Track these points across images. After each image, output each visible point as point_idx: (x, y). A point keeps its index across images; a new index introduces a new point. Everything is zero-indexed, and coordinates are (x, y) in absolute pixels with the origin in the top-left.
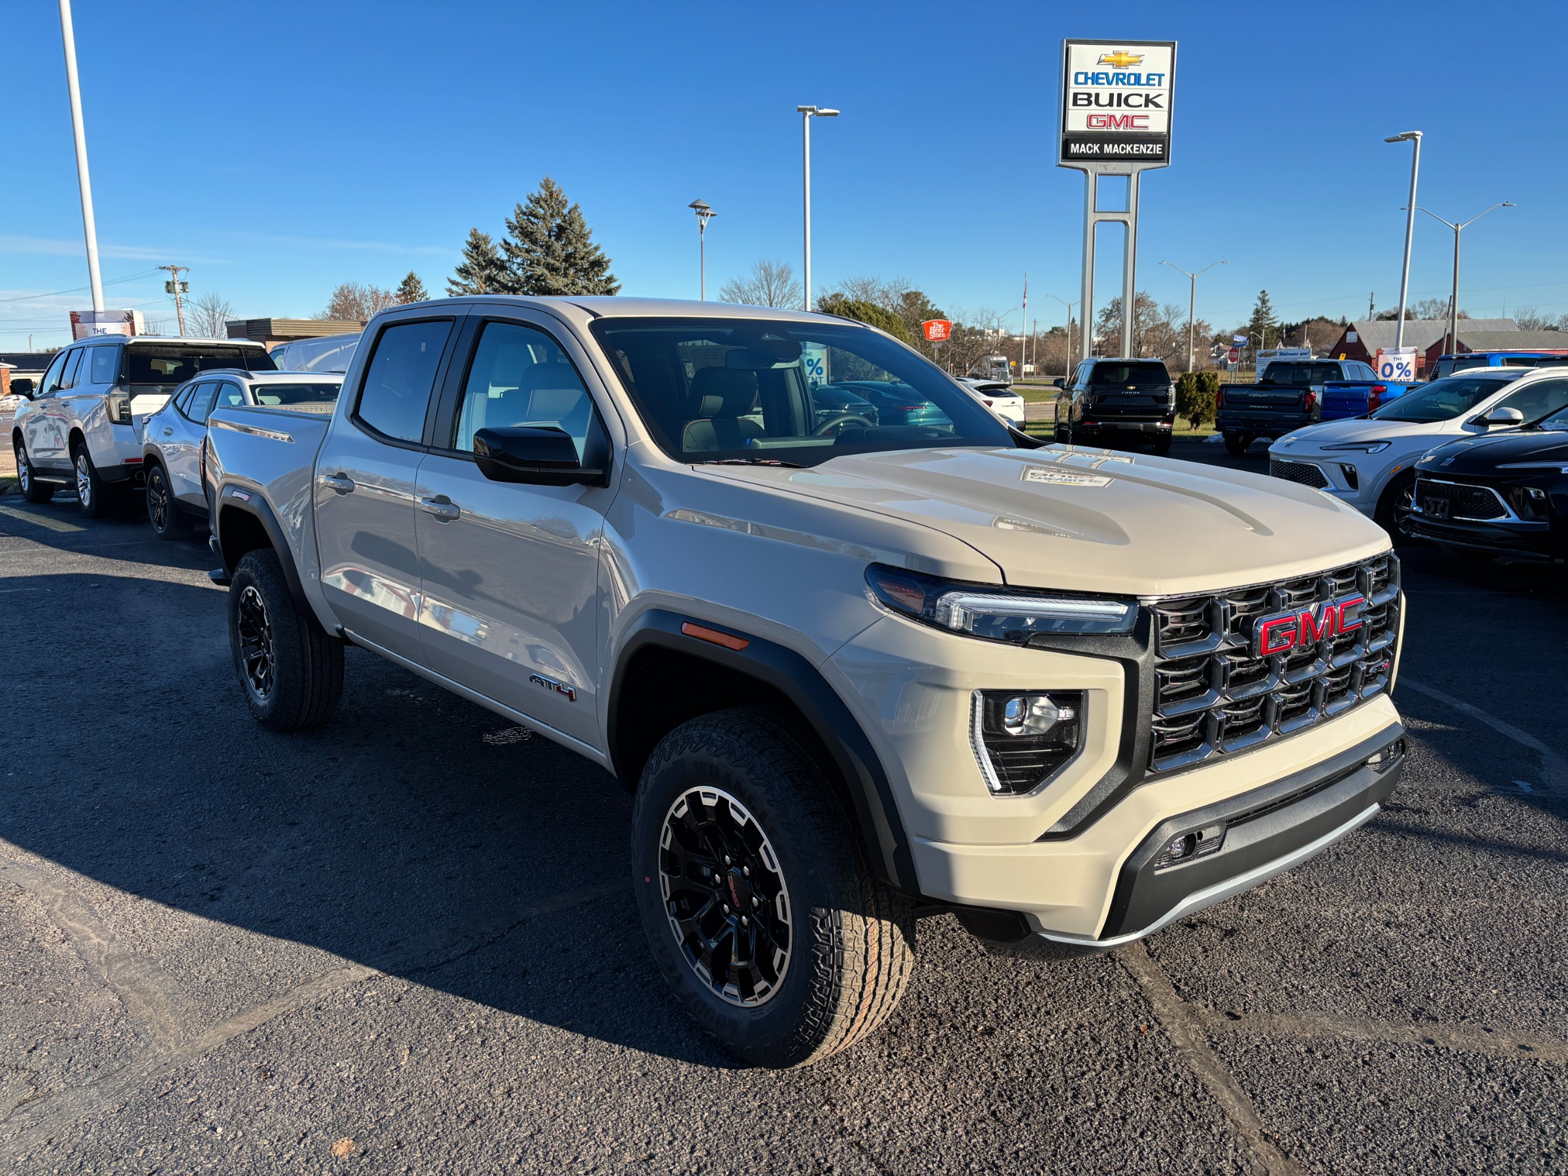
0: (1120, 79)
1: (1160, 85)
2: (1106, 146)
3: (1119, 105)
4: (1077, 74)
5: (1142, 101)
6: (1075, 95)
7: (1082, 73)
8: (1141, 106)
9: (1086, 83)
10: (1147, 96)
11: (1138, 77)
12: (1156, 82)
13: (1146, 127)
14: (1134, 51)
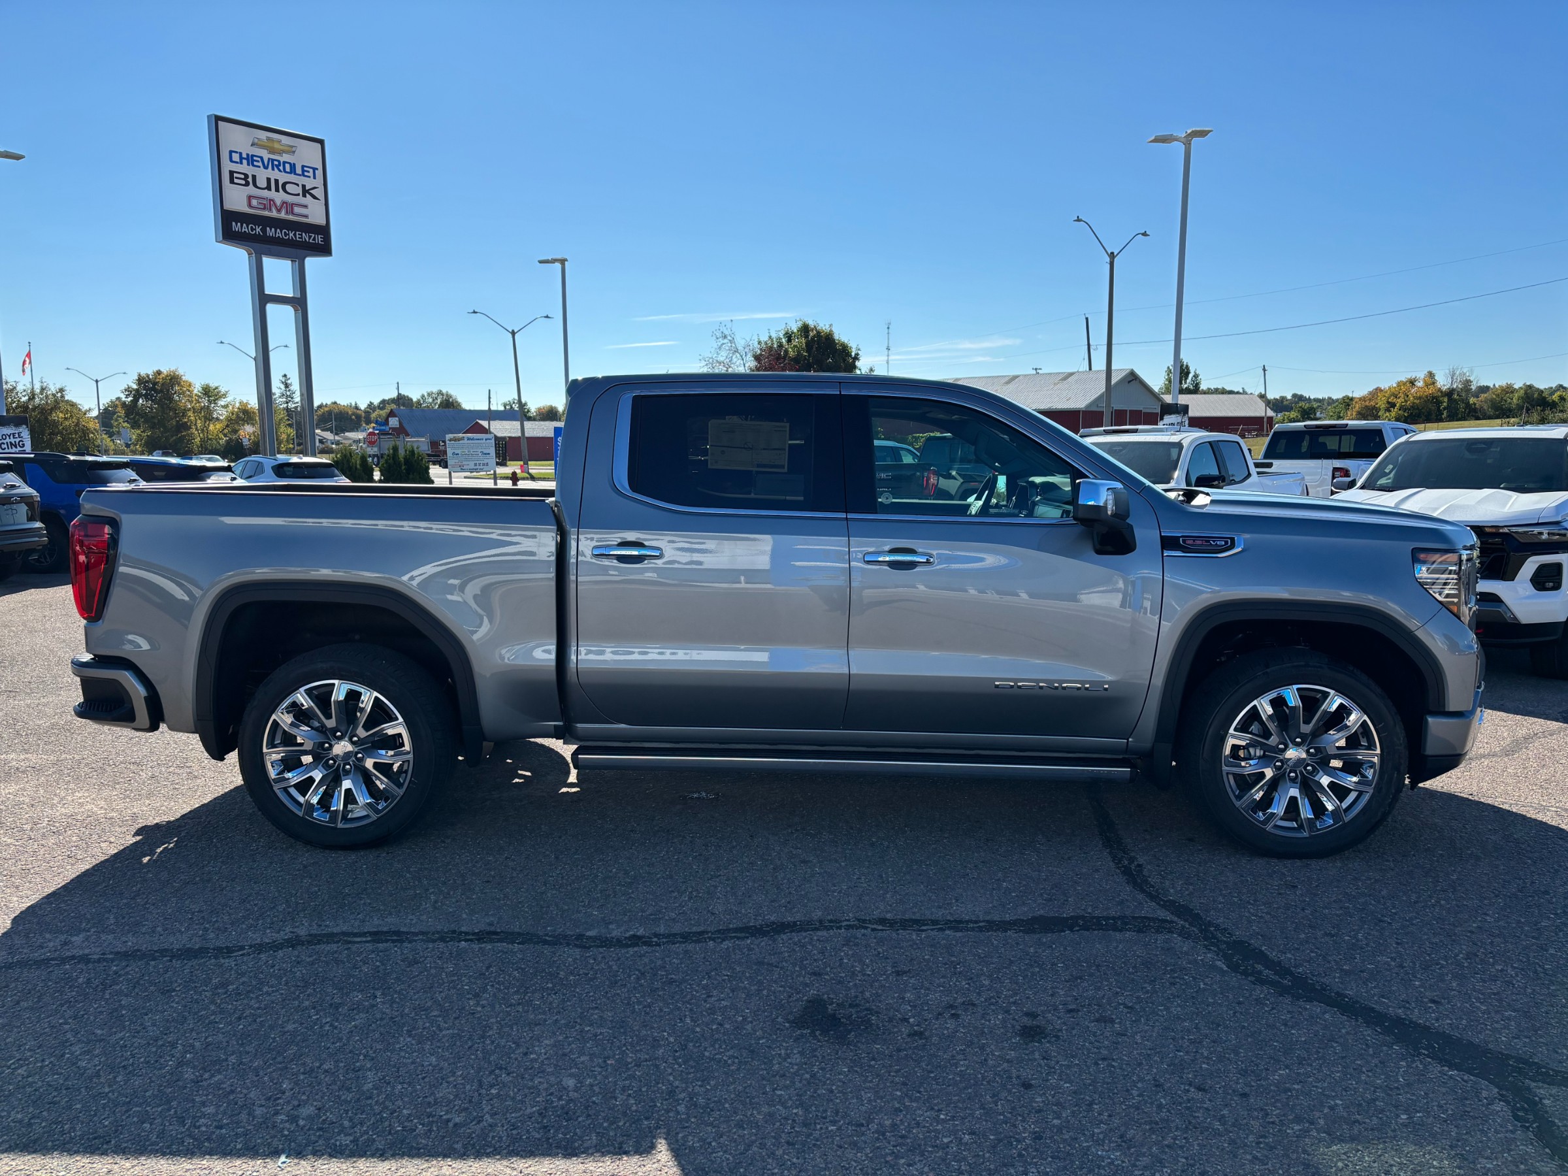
0: (276, 165)
1: (315, 178)
2: (268, 229)
3: (277, 190)
4: (231, 152)
5: (299, 190)
6: (231, 173)
7: (236, 152)
8: (298, 195)
9: (241, 163)
10: (304, 186)
12: (311, 174)
13: (306, 216)
14: (285, 140)
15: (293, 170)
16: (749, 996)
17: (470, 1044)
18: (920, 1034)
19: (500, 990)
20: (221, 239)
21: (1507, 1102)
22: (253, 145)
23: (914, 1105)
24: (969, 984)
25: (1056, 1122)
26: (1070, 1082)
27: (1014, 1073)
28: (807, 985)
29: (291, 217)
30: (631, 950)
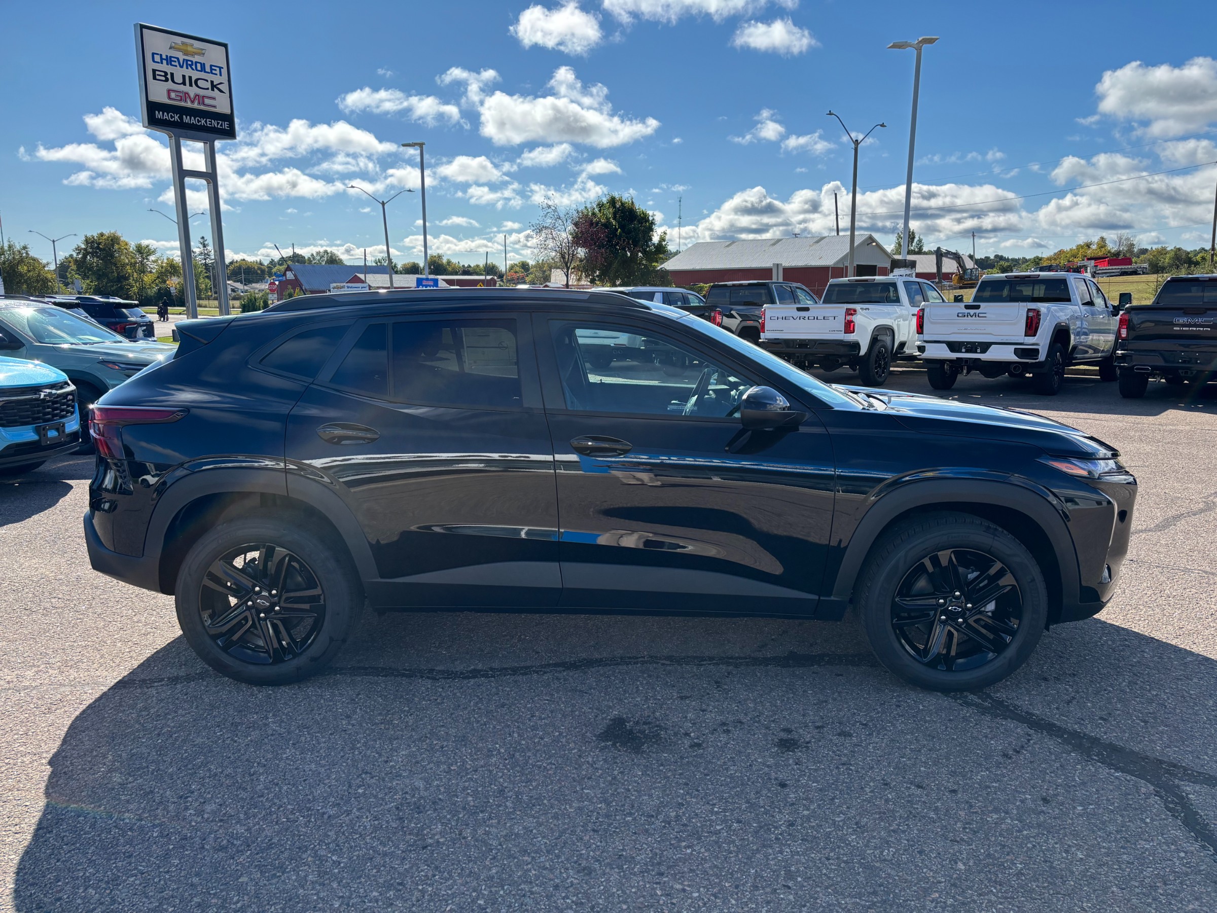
0: (189, 64)
1: (221, 75)
2: (184, 117)
3: (191, 85)
4: (153, 54)
5: (209, 85)
6: (154, 71)
7: (158, 54)
8: (208, 89)
9: (162, 63)
10: (212, 82)
11: (203, 66)
12: (218, 72)
13: (215, 107)
14: (197, 44)
15: (203, 69)
16: (564, 716)
17: (342, 754)
18: (699, 745)
19: (366, 712)
20: (147, 125)
21: (1161, 797)
22: (170, 48)
23: (694, 800)
24: (738, 706)
25: (806, 813)
26: (817, 782)
27: (773, 775)
28: (610, 707)
29: (202, 107)
30: (472, 681)
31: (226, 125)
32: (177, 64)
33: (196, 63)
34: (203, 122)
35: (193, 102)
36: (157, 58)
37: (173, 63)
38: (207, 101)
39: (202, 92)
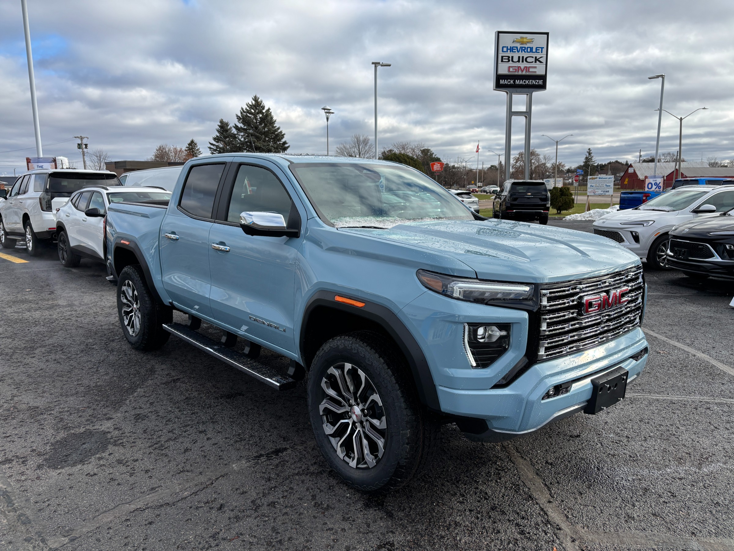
0: (523, 49)
1: (542, 52)
2: (516, 81)
3: (523, 62)
4: (503, 47)
6: (502, 57)
7: (505, 47)
8: (533, 62)
9: (507, 51)
10: (536, 57)
11: (532, 49)
12: (540, 51)
13: (535, 72)
14: (530, 36)
15: (531, 51)
20: (495, 88)
22: (513, 42)
29: (528, 73)
31: (541, 82)
32: (516, 51)
33: (528, 48)
34: (527, 82)
35: (522, 71)
36: (505, 49)
37: (514, 51)
38: (531, 70)
39: (528, 65)
